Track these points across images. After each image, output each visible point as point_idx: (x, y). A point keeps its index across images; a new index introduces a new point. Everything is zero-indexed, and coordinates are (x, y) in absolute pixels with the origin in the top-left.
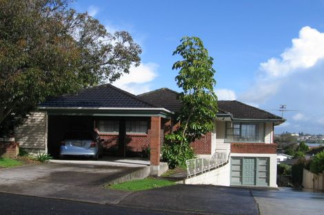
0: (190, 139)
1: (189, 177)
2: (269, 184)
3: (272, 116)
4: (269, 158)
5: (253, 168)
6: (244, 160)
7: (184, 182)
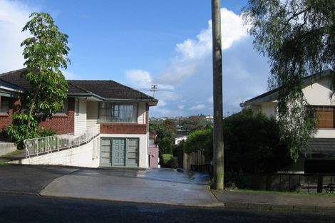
0: (39, 119)
1: (28, 157)
2: (138, 165)
3: (145, 97)
4: (138, 139)
5: (123, 149)
6: (114, 141)
7: (20, 162)
